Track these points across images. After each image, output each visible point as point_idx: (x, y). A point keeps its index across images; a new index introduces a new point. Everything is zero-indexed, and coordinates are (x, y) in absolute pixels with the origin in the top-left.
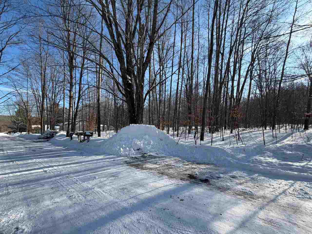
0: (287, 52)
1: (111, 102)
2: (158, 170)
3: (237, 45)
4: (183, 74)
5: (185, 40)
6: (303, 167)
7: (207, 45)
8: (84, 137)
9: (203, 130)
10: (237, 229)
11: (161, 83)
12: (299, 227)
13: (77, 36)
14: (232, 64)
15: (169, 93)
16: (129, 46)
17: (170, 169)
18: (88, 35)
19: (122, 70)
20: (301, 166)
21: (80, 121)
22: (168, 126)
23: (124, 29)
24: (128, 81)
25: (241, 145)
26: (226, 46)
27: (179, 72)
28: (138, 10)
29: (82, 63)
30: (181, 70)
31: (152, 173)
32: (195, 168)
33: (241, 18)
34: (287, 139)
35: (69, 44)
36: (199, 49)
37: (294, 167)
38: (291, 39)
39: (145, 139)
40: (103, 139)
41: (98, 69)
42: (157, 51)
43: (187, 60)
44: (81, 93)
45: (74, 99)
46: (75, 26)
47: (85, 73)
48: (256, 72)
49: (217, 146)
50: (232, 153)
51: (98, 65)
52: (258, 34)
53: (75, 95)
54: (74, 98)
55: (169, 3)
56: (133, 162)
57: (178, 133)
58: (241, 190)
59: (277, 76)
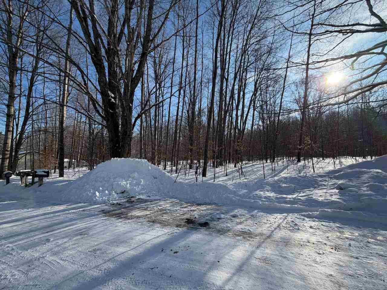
0: (284, 86)
1: (84, 126)
2: (148, 218)
3: (242, 72)
4: (184, 97)
5: (187, 57)
6: (294, 199)
7: (211, 67)
8: (33, 179)
9: (205, 164)
10: (234, 274)
11: (158, 106)
12: (288, 260)
13: (26, 24)
14: (236, 92)
15: (167, 118)
16: (112, 53)
17: (164, 215)
18: (46, 25)
19: (102, 84)
20: (293, 198)
21: (26, 154)
22: (165, 160)
23: (106, 29)
24: (111, 99)
25: (243, 179)
26: (230, 71)
27: (180, 94)
28: (126, 8)
29: (34, 65)
30: (182, 92)
31: (139, 222)
32: (194, 211)
33: (244, 44)
34: (283, 172)
35: (10, 33)
36: (202, 70)
37: (288, 199)
38: (287, 74)
39: (133, 178)
40: (67, 181)
41: (62, 78)
42: (153, 65)
43: (189, 80)
44: (30, 110)
45: (17, 119)
46: (23, 8)
47: (38, 80)
48: (259, 102)
49: (219, 183)
50: (234, 189)
51: (63, 72)
52: (260, 64)
53: (19, 112)
54: (17, 117)
55: (168, 9)
56: (113, 211)
57: (177, 168)
58: (241, 230)
59: (276, 108)
